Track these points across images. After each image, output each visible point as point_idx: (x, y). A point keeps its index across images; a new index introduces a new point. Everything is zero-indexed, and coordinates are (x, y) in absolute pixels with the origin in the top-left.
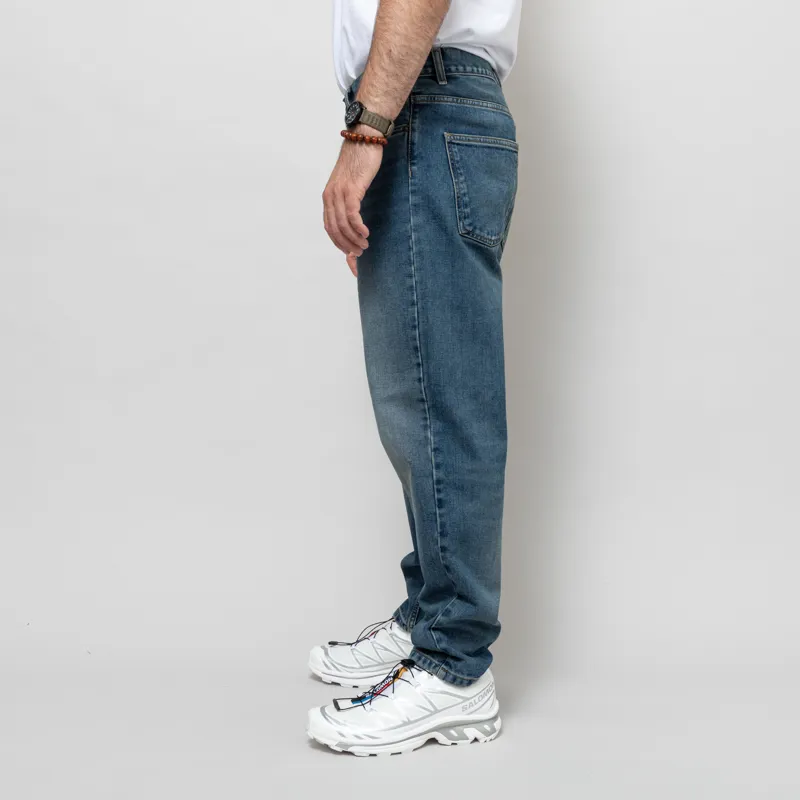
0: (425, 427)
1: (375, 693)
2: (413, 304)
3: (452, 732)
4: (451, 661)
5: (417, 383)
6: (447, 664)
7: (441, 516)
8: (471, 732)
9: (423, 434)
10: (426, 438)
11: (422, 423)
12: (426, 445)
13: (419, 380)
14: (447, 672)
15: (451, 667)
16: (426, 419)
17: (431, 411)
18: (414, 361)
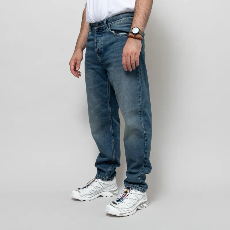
0: (141, 119)
1: (122, 198)
2: (139, 84)
3: (141, 206)
4: (142, 186)
5: (139, 107)
6: (141, 186)
7: (146, 144)
8: (145, 205)
9: (140, 121)
10: (141, 122)
11: (140, 118)
12: (141, 124)
13: (140, 105)
14: (141, 189)
15: (142, 187)
16: (141, 117)
17: (142, 114)
18: (139, 100)
